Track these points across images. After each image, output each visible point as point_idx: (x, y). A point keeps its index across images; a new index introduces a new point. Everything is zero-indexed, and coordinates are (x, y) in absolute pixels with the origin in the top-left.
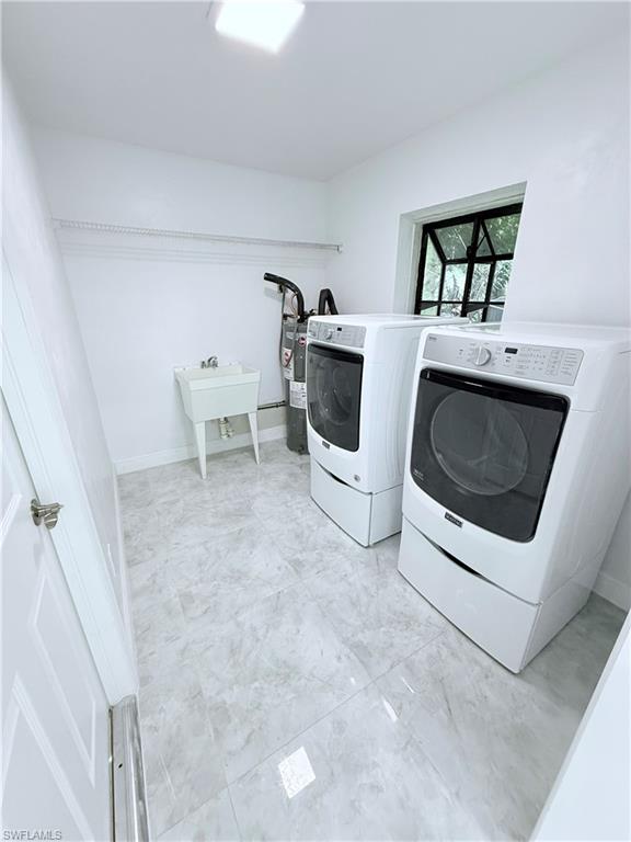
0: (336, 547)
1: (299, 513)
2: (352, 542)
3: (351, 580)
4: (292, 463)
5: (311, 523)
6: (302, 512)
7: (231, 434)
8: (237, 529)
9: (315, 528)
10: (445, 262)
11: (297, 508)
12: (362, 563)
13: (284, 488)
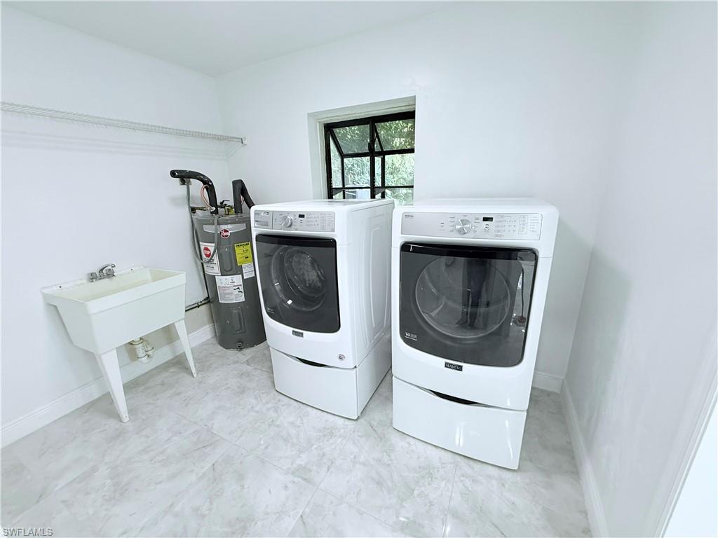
0: (329, 433)
1: (272, 414)
2: (341, 421)
3: (362, 459)
4: (237, 362)
5: (292, 419)
6: (276, 411)
7: (150, 353)
8: (208, 466)
9: (298, 423)
10: (343, 156)
11: (269, 409)
12: (361, 437)
13: (243, 392)
